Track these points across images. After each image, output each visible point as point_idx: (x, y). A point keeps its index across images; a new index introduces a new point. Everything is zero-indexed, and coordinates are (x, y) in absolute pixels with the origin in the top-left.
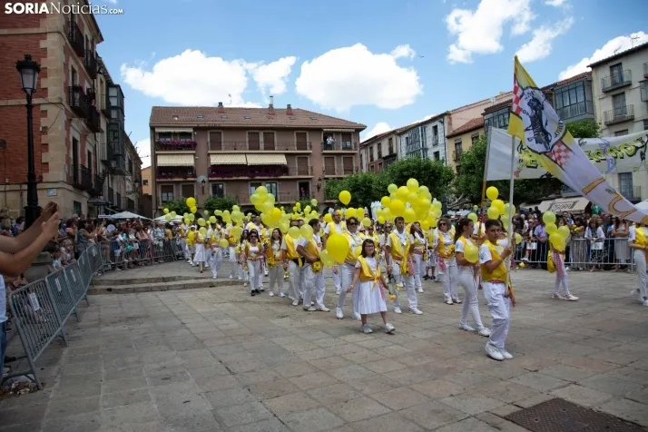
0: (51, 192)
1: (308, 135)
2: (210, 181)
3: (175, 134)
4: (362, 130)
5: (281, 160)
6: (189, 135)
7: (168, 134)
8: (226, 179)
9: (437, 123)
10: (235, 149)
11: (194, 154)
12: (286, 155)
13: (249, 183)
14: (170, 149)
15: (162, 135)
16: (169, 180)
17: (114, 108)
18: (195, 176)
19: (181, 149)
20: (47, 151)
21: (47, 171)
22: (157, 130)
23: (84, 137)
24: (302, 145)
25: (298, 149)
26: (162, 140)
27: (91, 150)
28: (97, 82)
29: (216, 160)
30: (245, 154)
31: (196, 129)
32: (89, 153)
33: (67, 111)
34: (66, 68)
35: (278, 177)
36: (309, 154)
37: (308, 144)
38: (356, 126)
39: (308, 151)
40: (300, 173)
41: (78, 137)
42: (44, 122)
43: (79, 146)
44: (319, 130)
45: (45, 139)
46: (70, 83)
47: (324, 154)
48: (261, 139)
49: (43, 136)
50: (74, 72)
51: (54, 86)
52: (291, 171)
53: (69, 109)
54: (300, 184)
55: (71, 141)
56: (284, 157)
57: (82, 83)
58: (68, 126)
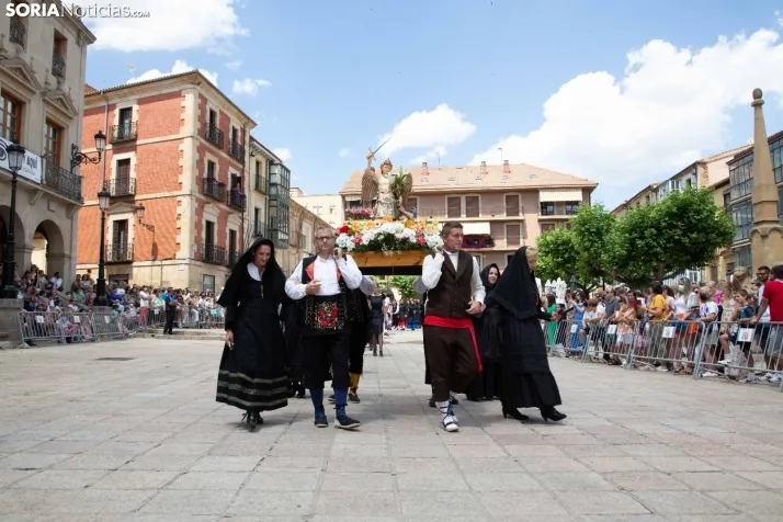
0: (182, 267)
1: (520, 197)
4: (594, 188)
5: (484, 229)
9: (690, 176)
10: (431, 217)
12: (491, 222)
15: (353, 204)
17: (275, 185)
21: (179, 250)
22: (348, 199)
23: (223, 218)
24: (513, 210)
25: (508, 215)
26: (353, 208)
27: (236, 228)
28: (250, 164)
32: (233, 233)
33: (198, 200)
34: (199, 163)
35: (481, 249)
36: (522, 221)
37: (520, 209)
38: (584, 184)
39: (521, 217)
40: (509, 243)
41: (214, 219)
42: (179, 210)
43: (216, 227)
44: (534, 192)
45: (179, 224)
46: (205, 175)
47: (540, 221)
48: (463, 205)
49: (178, 222)
50: (211, 165)
51: (187, 180)
52: (497, 242)
53: (203, 198)
54: (509, 257)
55: (204, 223)
56: (488, 224)
57: (224, 171)
58: (199, 212)
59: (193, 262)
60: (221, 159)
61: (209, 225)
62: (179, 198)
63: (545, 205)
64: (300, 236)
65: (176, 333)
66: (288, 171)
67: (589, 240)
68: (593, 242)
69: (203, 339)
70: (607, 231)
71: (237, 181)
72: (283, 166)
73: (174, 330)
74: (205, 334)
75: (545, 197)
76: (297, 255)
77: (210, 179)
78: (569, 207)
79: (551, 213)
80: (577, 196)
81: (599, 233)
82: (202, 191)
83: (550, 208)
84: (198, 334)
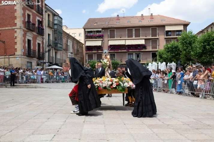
0: (18, 58)
1: (157, 28)
2: (109, 52)
3: (94, 31)
4: (188, 24)
5: (142, 42)
6: (100, 32)
7: (91, 32)
8: (116, 51)
10: (121, 37)
11: (102, 41)
12: (145, 39)
13: (127, 53)
14: (92, 38)
15: (88, 32)
16: (91, 52)
17: (56, 24)
18: (102, 50)
19: (96, 38)
20: (16, 45)
21: (16, 51)
22: (86, 30)
23: (35, 38)
24: (154, 34)
25: (152, 36)
26: (89, 34)
27: (40, 42)
28: (45, 16)
29: (112, 43)
30: (125, 40)
31: (103, 29)
32: (39, 44)
33: (24, 30)
34: (24, 15)
35: (141, 51)
36: (158, 39)
37: (157, 34)
38: (184, 23)
39: (157, 37)
40: (152, 48)
41: (31, 39)
42: (16, 35)
43: (32, 42)
44: (163, 26)
45: (16, 41)
46: (26, 20)
47: (165, 38)
48: (134, 32)
49: (15, 40)
50: (29, 16)
51: (19, 22)
52: (148, 47)
53: (25, 29)
54: (152, 53)
55: (27, 40)
56: (144, 40)
57: (34, 19)
58: (24, 35)
59: (22, 56)
60: (33, 13)
61: (29, 41)
62: (15, 30)
63: (168, 32)
64: (67, 45)
65: (16, 86)
66: (62, 19)
67: (186, 46)
68: (188, 47)
69: (27, 88)
70: (194, 42)
71: (40, 23)
72: (59, 17)
73: (15, 84)
74: (28, 86)
75: (168, 29)
76: (66, 53)
77: (29, 22)
78: (178, 33)
79: (170, 35)
80: (181, 28)
81: (190, 43)
82: (25, 27)
83: (170, 33)
84: (25, 86)
